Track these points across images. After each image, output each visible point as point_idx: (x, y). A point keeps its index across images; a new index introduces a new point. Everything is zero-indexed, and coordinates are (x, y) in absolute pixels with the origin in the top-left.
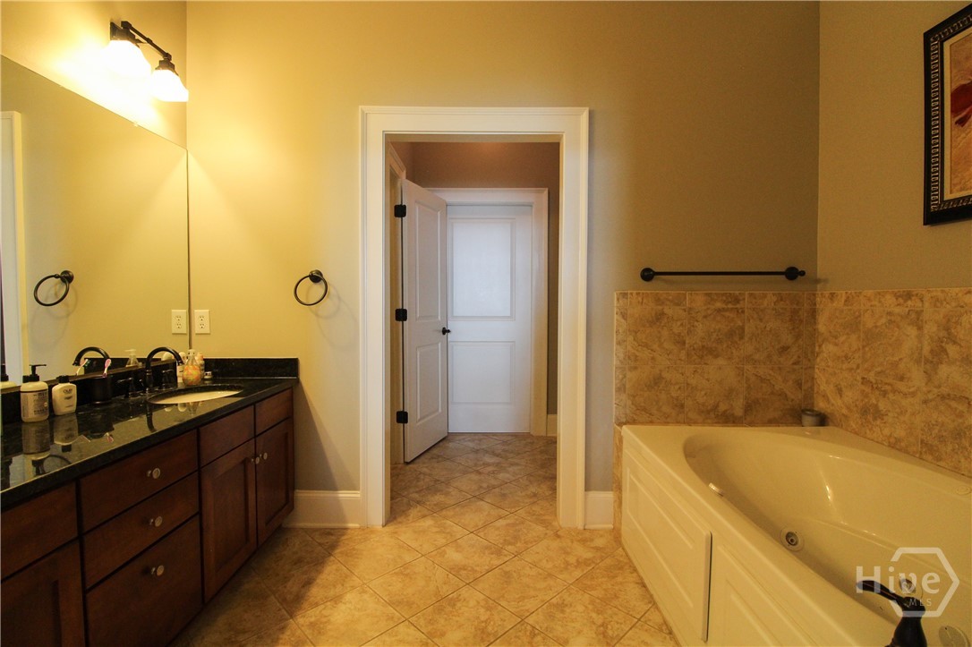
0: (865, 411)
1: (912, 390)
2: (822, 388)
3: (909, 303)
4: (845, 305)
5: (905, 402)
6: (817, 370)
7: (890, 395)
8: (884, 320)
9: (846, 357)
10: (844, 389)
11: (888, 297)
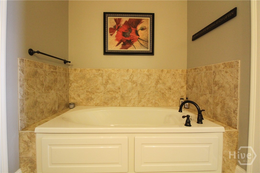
0: (88, 99)
1: (101, 91)
2: (72, 96)
3: (99, 72)
4: (80, 72)
5: (99, 94)
6: (70, 91)
7: (95, 94)
8: (93, 76)
9: (81, 86)
10: (80, 95)
11: (94, 70)
